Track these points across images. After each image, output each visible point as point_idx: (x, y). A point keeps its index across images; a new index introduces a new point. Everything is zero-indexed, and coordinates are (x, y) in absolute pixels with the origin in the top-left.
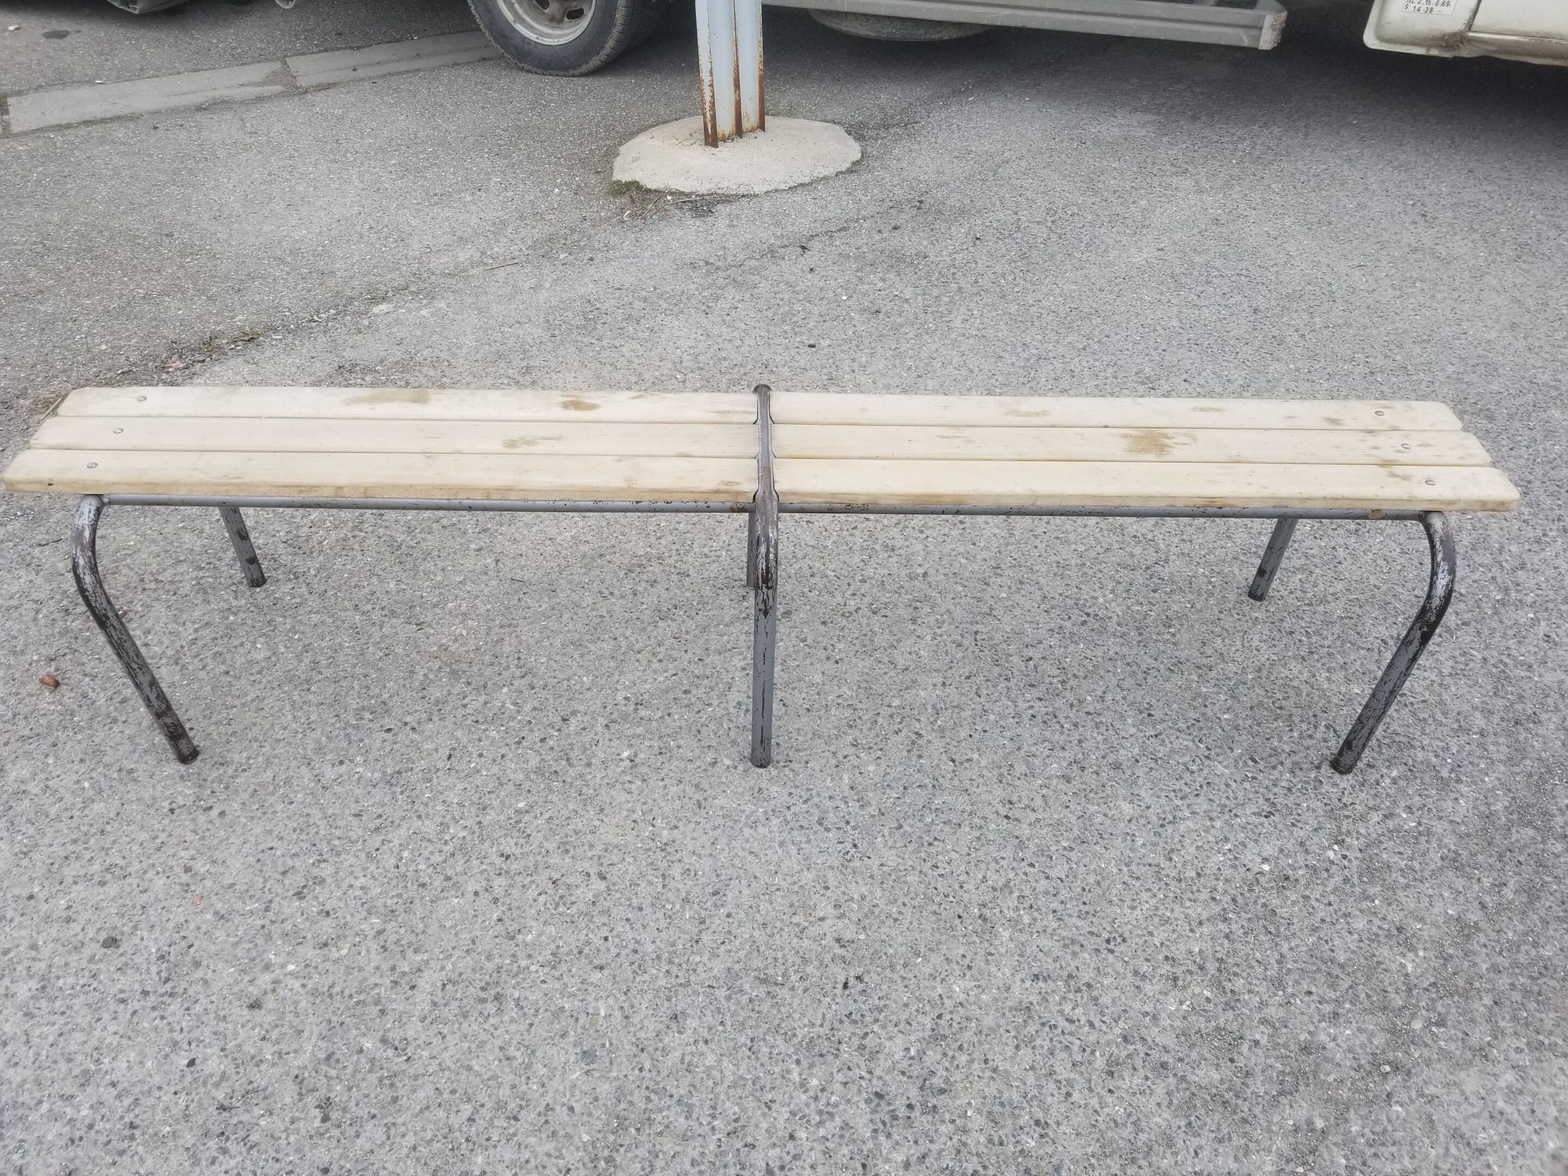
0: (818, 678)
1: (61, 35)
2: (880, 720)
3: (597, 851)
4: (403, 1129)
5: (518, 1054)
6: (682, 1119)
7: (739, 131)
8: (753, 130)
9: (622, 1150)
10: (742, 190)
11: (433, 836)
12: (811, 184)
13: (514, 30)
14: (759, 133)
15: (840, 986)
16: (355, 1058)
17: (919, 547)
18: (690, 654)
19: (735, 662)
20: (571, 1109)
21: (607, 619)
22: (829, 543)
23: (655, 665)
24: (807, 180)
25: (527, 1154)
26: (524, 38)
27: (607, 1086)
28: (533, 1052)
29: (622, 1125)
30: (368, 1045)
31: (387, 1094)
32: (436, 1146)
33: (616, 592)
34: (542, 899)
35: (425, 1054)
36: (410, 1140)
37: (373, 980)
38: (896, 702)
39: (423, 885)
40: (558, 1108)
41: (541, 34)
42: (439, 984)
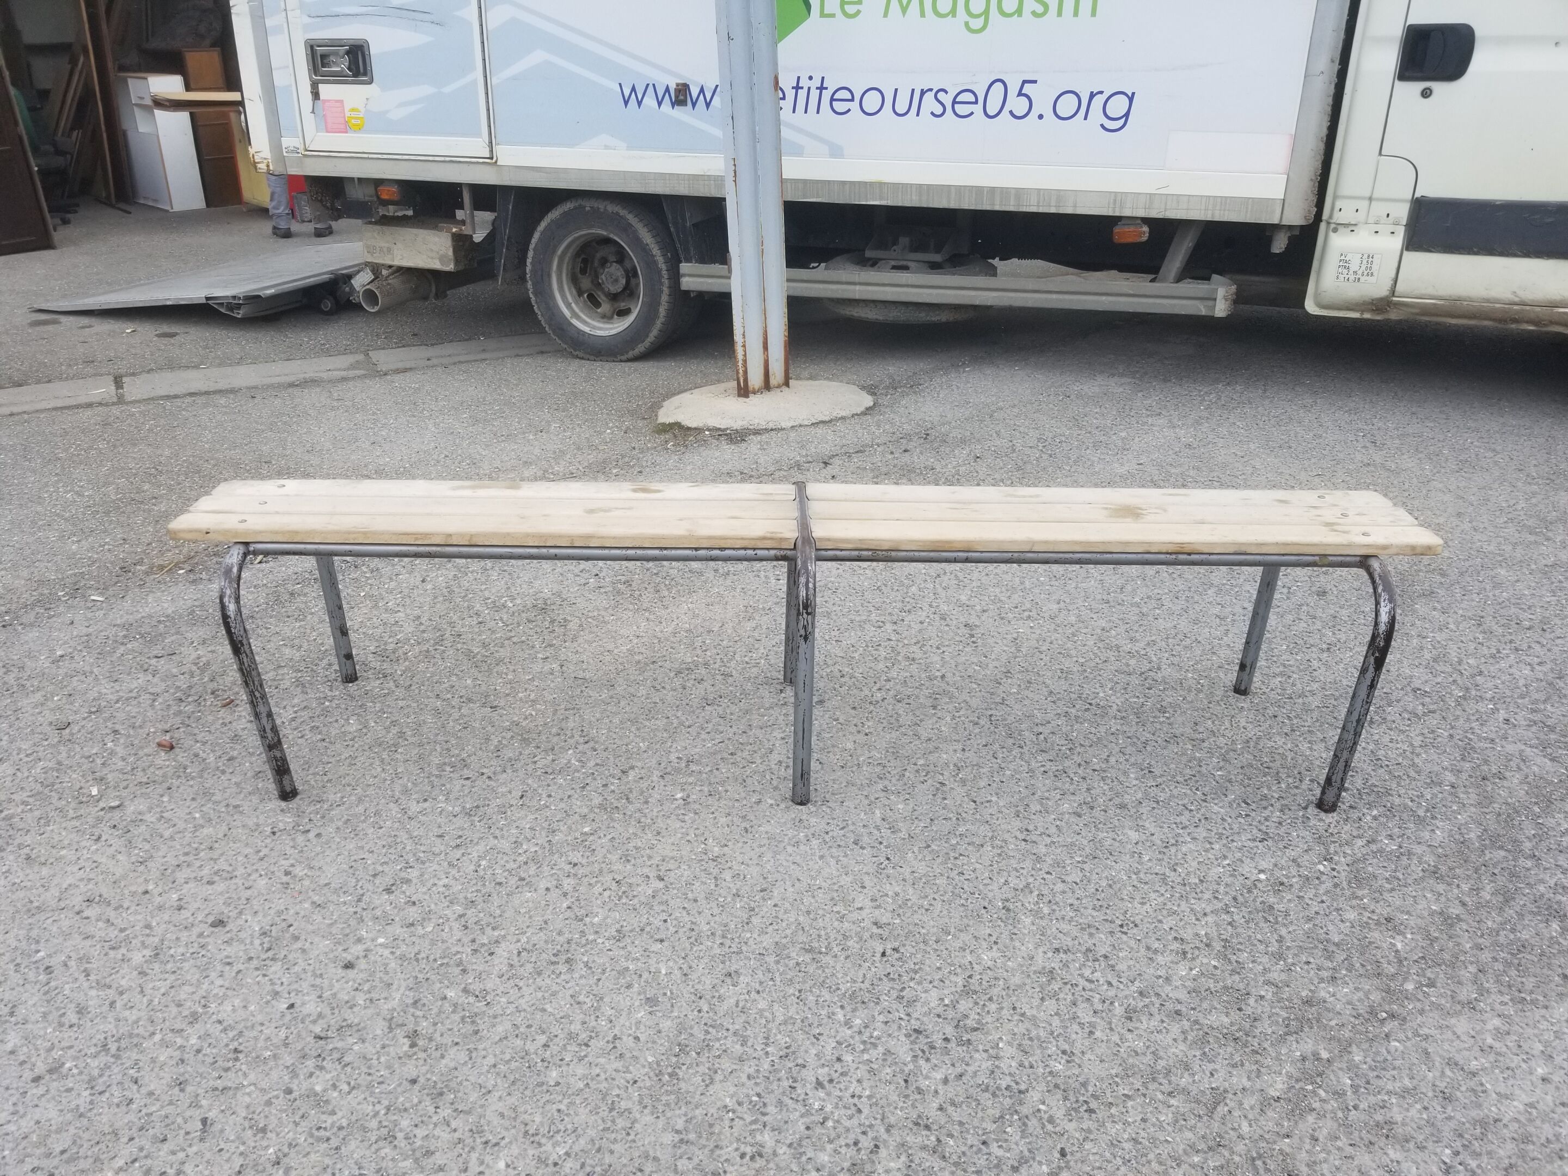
0: (850, 745)
1: (172, 335)
2: (907, 774)
3: (655, 861)
4: (484, 1053)
5: (587, 1000)
6: (738, 1047)
7: (767, 386)
8: (779, 387)
9: (684, 1068)
10: (771, 426)
11: (508, 851)
12: (830, 421)
13: (571, 324)
14: (784, 388)
15: (878, 955)
16: (440, 1003)
17: (936, 658)
18: (734, 729)
19: (775, 734)
20: (637, 1038)
21: (660, 704)
22: (856, 655)
23: (704, 736)
24: (827, 419)
25: (597, 1071)
26: (579, 331)
27: (669, 1023)
28: (602, 999)
29: (683, 1048)
30: (451, 994)
31: (470, 1028)
32: (514, 1065)
33: (668, 687)
34: (607, 894)
35: (504, 1000)
36: (490, 1060)
37: (454, 949)
38: (921, 762)
39: (500, 884)
40: (625, 1038)
41: (594, 328)
42: (515, 952)
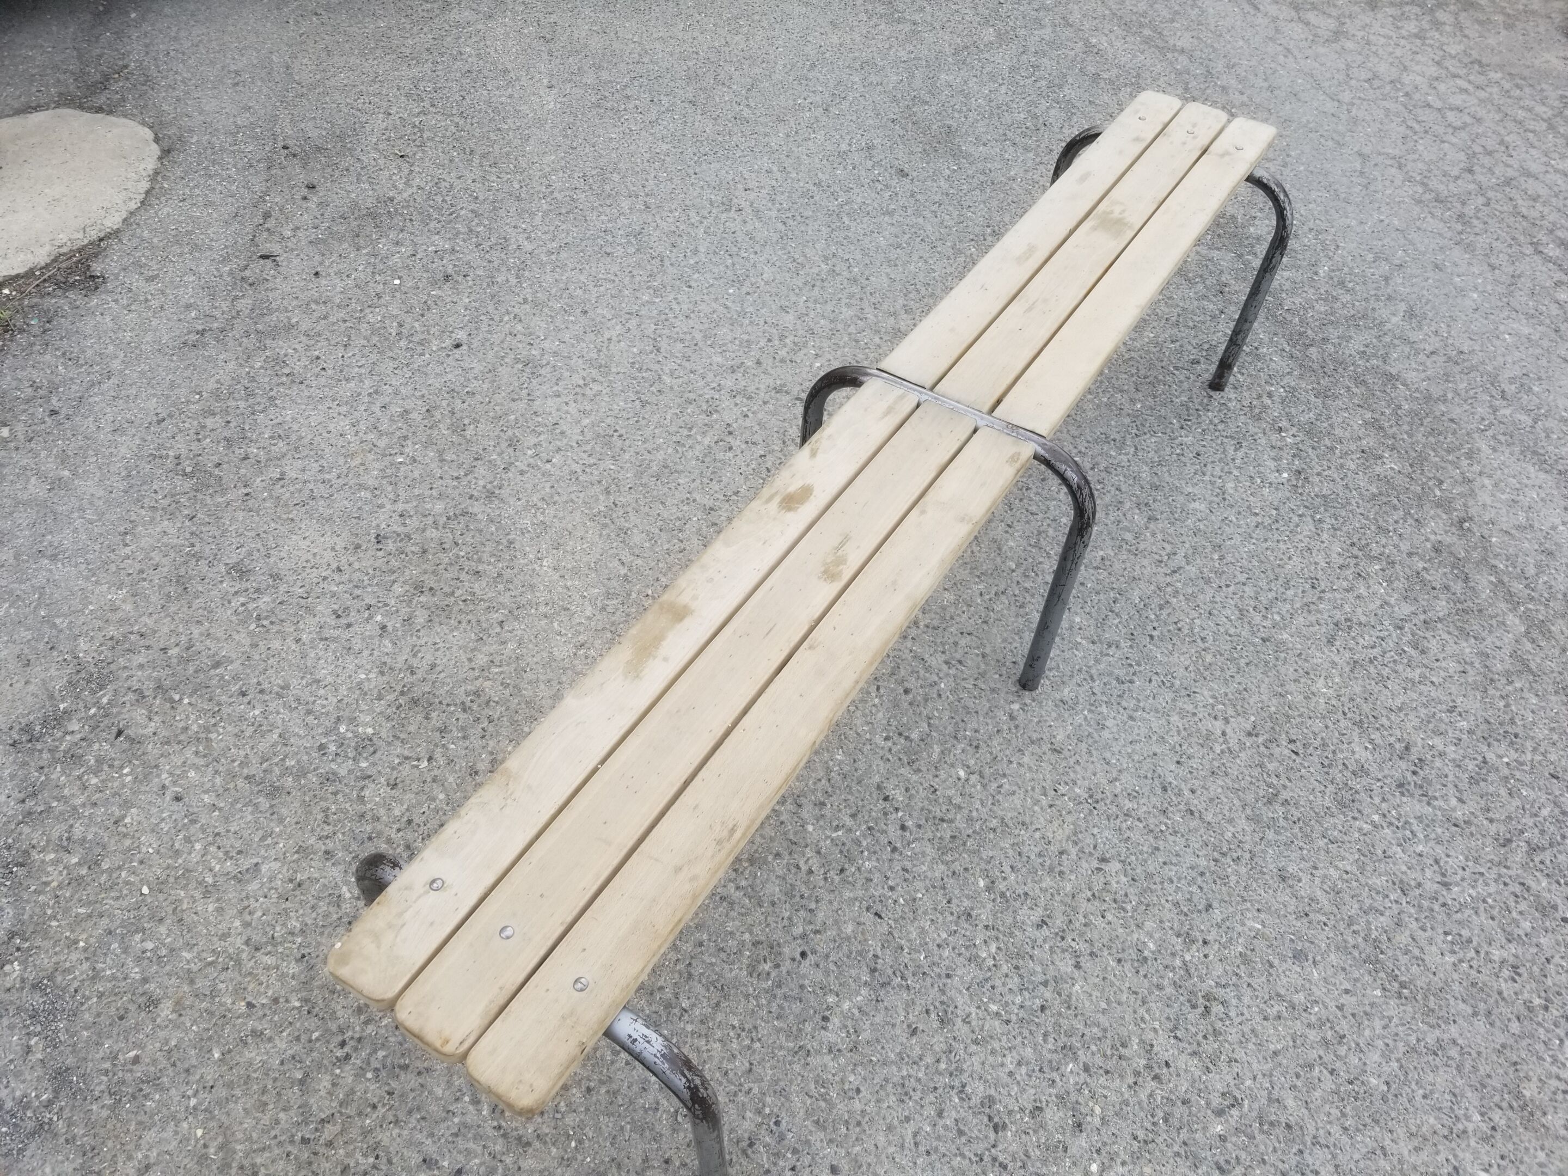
0: (949, 596)
2: (1026, 585)
3: (1073, 851)
4: (1321, 1132)
5: (1276, 1008)
6: (1382, 919)
9: (1397, 972)
11: (981, 976)
16: (1229, 1145)
20: (1347, 991)
25: (1380, 1043)
27: (1332, 956)
28: (1279, 995)
29: (1374, 962)
31: (1279, 1131)
32: (1348, 1110)
34: (1109, 917)
35: (1248, 1083)
36: (1335, 1129)
37: (1143, 1096)
38: (1009, 561)
39: (1043, 1008)
40: (1342, 1001)
42: (1172, 1041)
